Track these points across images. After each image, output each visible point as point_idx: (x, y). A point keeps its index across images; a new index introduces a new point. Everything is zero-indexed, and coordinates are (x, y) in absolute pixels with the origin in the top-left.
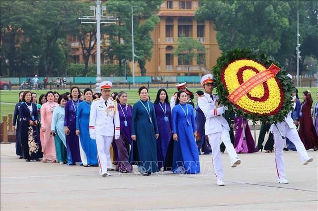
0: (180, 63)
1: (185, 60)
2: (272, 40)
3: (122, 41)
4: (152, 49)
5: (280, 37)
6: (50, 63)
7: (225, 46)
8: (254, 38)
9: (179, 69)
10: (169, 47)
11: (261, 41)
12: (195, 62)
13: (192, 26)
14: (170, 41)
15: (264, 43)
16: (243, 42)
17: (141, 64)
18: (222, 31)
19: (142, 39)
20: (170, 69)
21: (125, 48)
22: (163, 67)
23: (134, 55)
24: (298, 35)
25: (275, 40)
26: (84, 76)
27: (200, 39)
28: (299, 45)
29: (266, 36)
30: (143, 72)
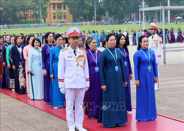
0: (58, 19)
1: (60, 17)
2: (87, 11)
3: (37, 12)
4: (48, 14)
5: (89, 9)
6: (14, 20)
7: (71, 13)
8: (81, 10)
9: (58, 20)
10: (54, 13)
11: (83, 11)
12: (63, 18)
13: (61, 6)
14: (54, 11)
15: (84, 12)
16: (77, 11)
17: (44, 19)
18: (70, 8)
19: (44, 11)
20: (55, 20)
21: (38, 14)
22: (52, 20)
23: (41, 17)
24: (95, 8)
25: (88, 10)
26: (25, 24)
27: (64, 10)
28: (96, 12)
29: (85, 9)
30: (45, 22)
